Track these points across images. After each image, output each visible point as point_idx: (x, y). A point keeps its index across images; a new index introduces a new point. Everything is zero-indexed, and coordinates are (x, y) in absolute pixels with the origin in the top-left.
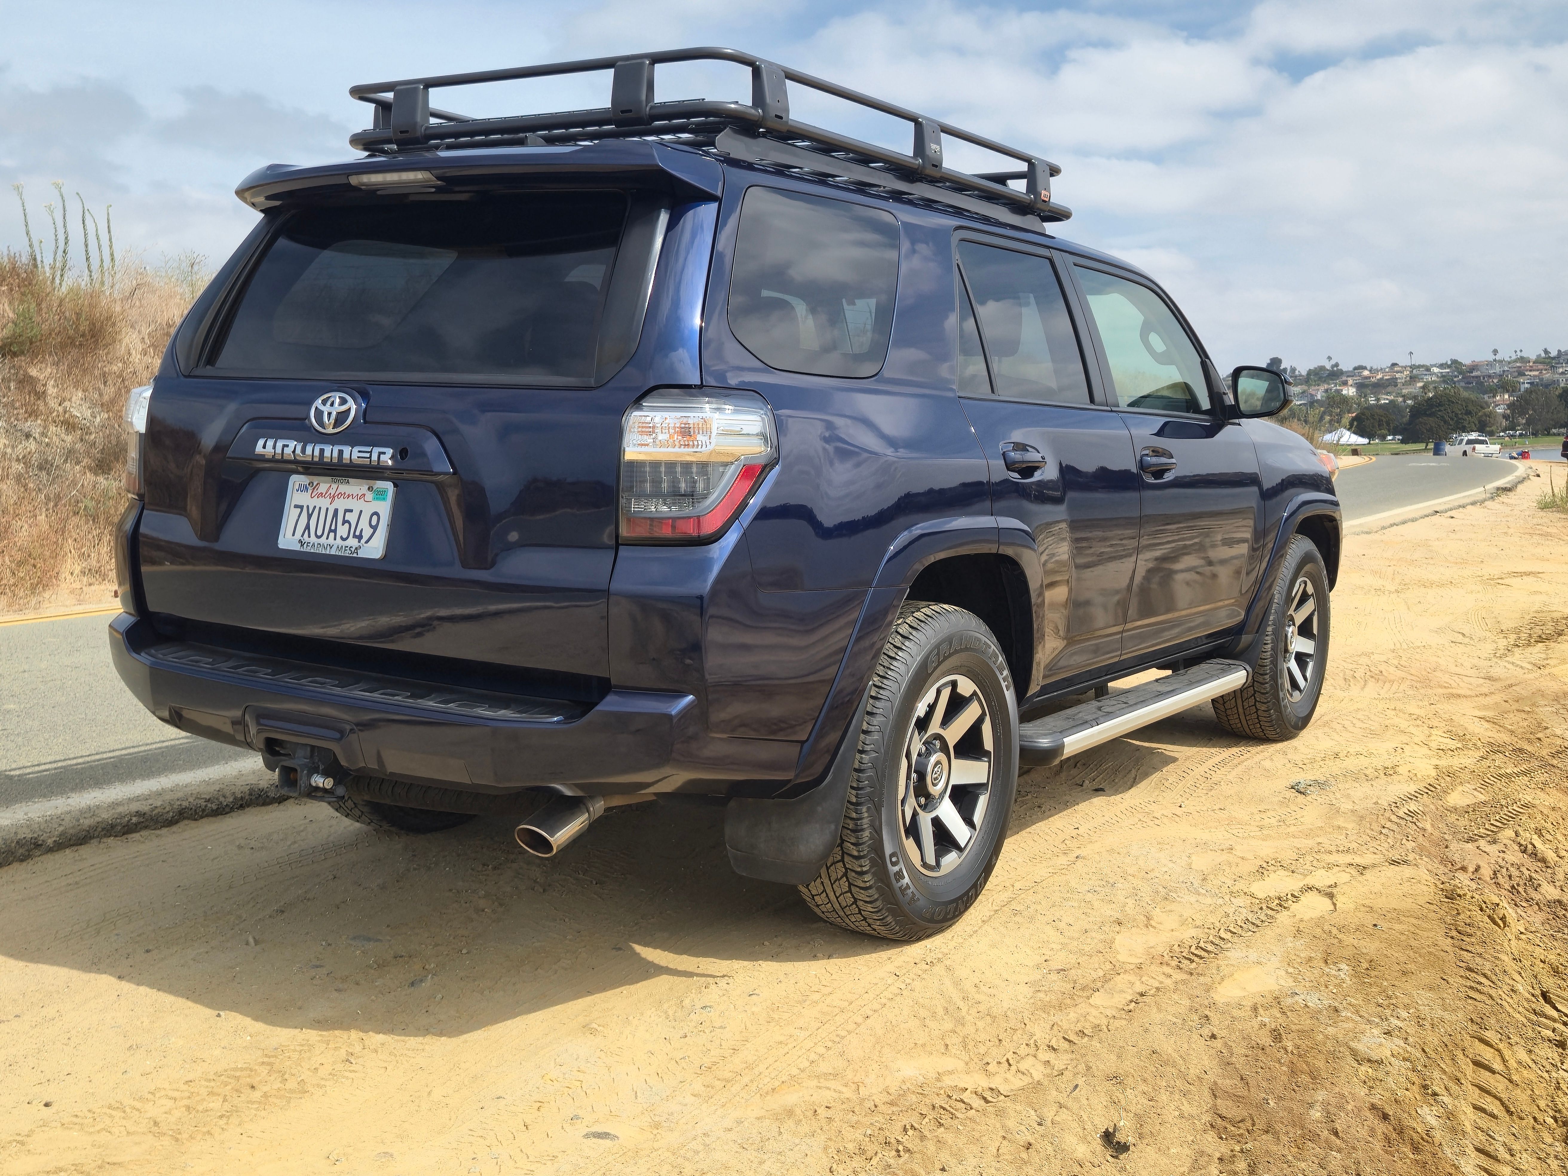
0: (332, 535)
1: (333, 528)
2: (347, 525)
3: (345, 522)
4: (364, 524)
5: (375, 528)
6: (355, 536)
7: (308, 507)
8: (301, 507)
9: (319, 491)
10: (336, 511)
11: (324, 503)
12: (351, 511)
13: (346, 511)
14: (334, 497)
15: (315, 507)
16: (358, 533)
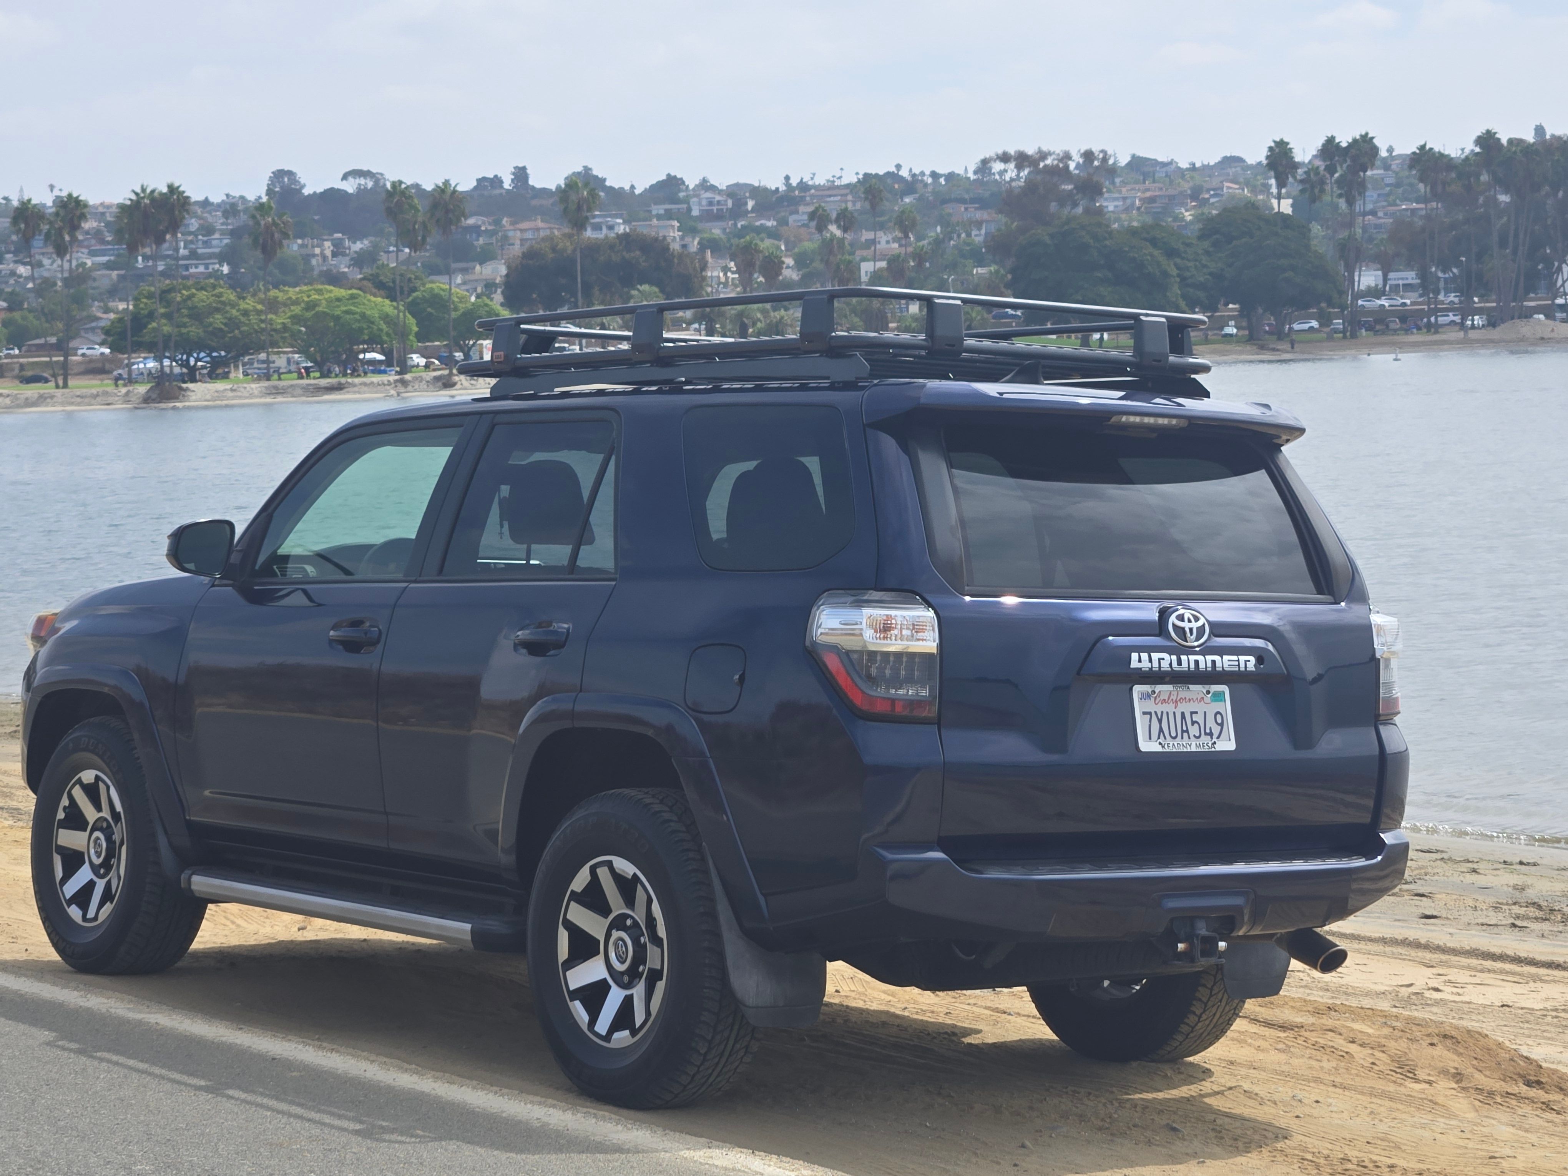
0: (1185, 735)
1: (1185, 728)
2: (1196, 725)
3: (1193, 723)
4: (1211, 723)
5: (1221, 725)
6: (1206, 734)
7: (1156, 712)
8: (1150, 713)
9: (1162, 697)
10: (1183, 714)
11: (1169, 708)
12: (1196, 713)
13: (1192, 713)
14: (1176, 702)
15: (1162, 712)
16: (1208, 731)
